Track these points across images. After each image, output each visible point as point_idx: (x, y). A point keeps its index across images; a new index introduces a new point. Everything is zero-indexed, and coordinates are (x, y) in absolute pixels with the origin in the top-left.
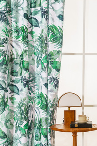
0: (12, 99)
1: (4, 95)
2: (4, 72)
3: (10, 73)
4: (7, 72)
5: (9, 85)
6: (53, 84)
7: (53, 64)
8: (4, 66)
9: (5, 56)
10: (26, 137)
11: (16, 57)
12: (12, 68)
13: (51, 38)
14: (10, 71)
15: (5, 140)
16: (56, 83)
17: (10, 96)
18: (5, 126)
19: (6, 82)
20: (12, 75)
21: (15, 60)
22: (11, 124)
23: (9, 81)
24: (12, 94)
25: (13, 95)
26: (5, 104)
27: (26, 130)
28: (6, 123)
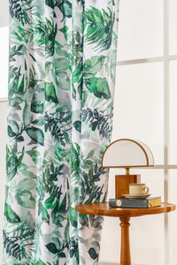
0: (33, 153)
1: (16, 147)
2: (14, 106)
3: (29, 108)
4: (22, 105)
5: (27, 129)
6: (89, 123)
7: (89, 83)
8: (14, 96)
9: (17, 78)
10: (48, 222)
11: (39, 79)
12: (34, 98)
13: (88, 35)
14: (29, 104)
15: (16, 226)
16: (95, 120)
17: (28, 148)
18: (16, 202)
19: (19, 123)
20: (35, 112)
21: (38, 83)
22: (32, 199)
23: (28, 122)
24: (34, 145)
25: (35, 147)
26: (18, 162)
27: (50, 211)
28: (18, 197)
